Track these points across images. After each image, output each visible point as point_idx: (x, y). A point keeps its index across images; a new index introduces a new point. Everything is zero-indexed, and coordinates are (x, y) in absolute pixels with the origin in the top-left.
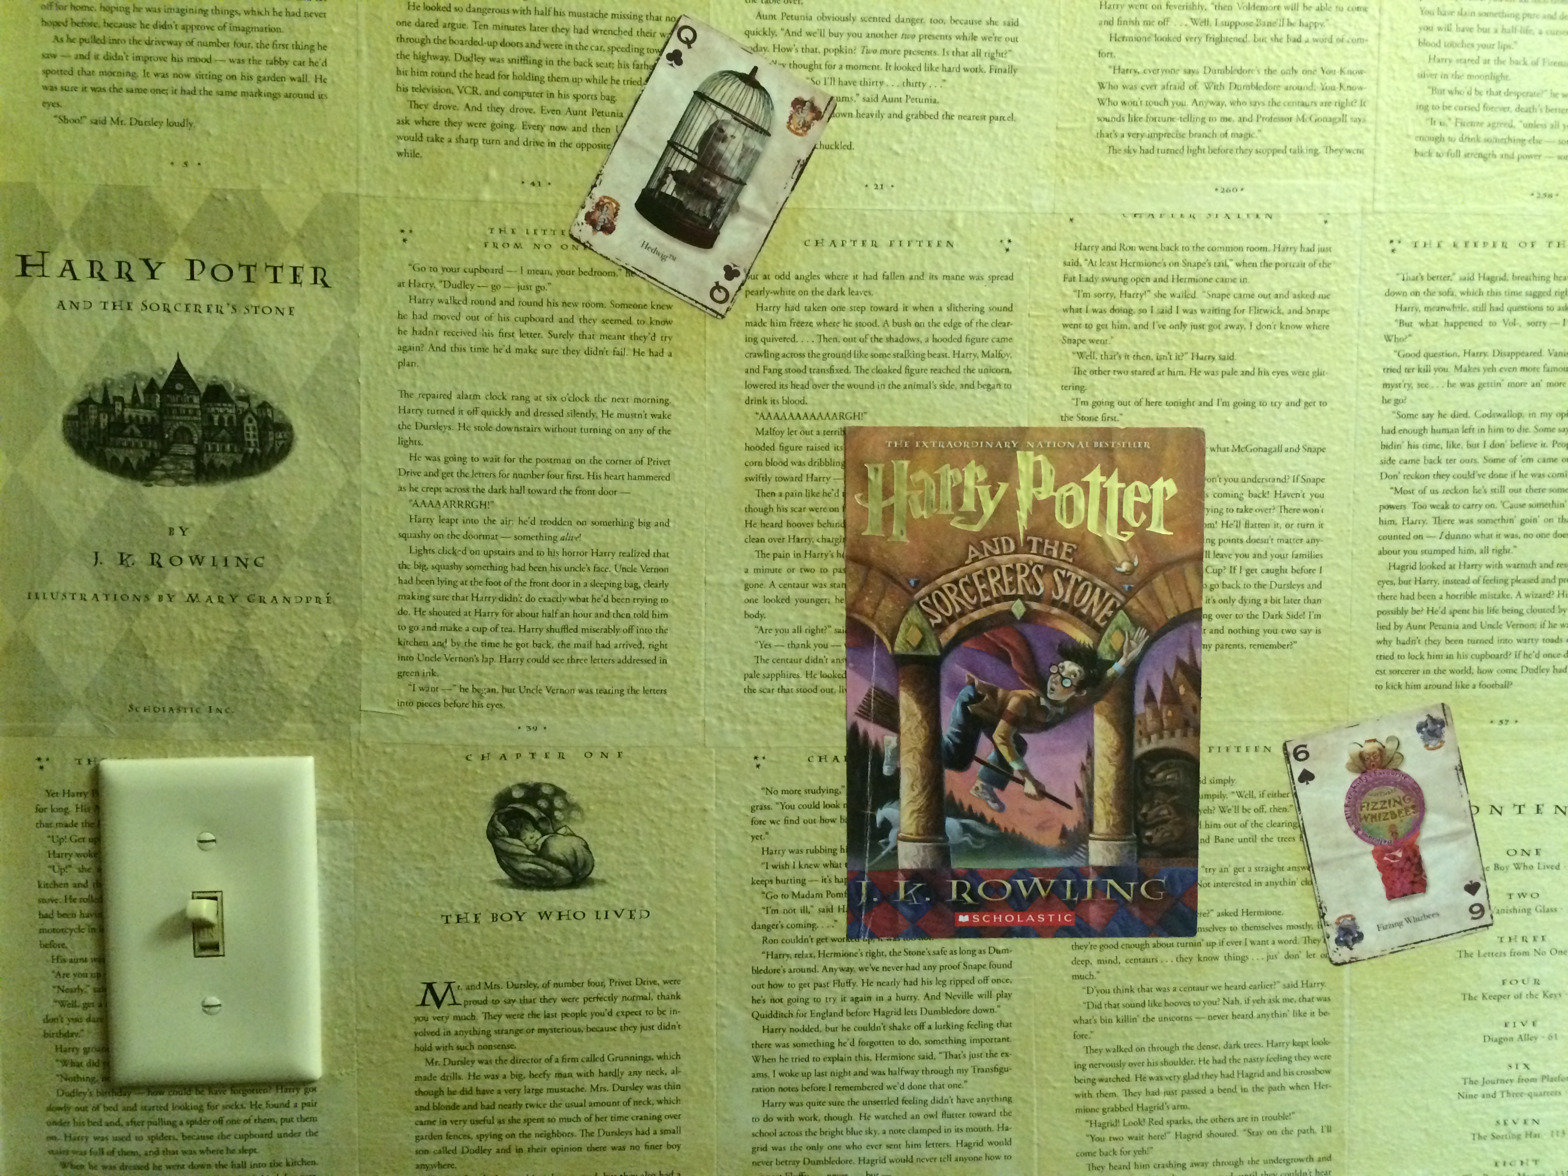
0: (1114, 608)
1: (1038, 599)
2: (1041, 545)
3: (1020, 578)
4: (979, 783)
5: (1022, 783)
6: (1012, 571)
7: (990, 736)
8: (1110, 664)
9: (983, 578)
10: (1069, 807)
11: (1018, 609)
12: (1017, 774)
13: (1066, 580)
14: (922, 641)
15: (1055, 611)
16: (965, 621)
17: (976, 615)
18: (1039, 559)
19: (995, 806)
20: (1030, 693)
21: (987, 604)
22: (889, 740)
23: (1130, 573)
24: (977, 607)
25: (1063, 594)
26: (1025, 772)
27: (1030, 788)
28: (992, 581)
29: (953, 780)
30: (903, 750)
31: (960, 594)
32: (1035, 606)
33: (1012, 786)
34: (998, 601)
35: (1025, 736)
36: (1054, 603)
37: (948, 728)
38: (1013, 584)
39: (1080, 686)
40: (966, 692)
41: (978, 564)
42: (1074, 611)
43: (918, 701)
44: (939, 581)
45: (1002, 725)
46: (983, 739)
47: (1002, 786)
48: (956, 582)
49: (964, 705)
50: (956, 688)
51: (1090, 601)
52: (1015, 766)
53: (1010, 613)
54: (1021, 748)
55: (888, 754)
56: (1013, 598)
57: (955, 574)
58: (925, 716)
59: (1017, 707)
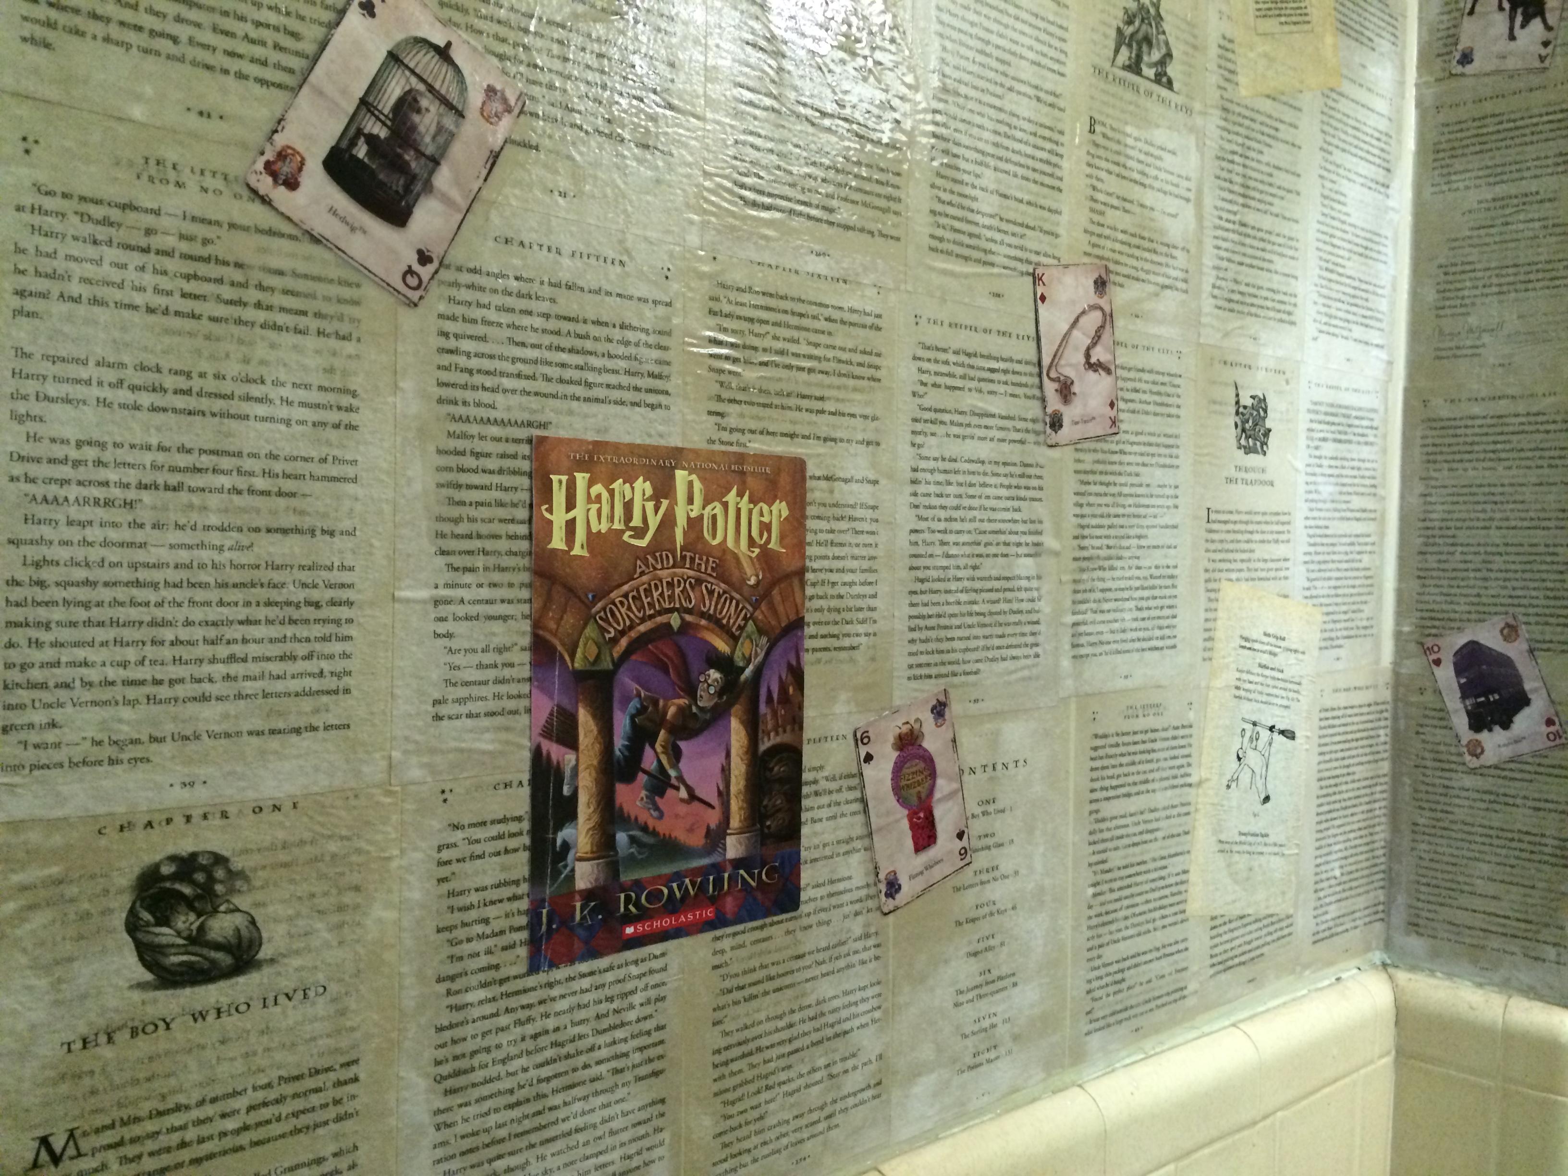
0: (745, 619)
1: (689, 611)
2: (692, 560)
3: (677, 591)
4: (643, 793)
5: (677, 789)
6: (670, 585)
7: (653, 747)
8: (743, 670)
9: (648, 592)
10: (712, 807)
11: (675, 621)
12: (674, 781)
13: (711, 592)
14: (598, 657)
15: (703, 622)
16: (633, 634)
17: (642, 628)
18: (691, 573)
19: (655, 814)
20: (683, 702)
21: (651, 617)
22: (569, 758)
23: (758, 583)
24: (643, 620)
25: (709, 606)
26: (680, 778)
27: (683, 793)
28: (656, 595)
29: (622, 791)
30: (581, 767)
31: (629, 608)
32: (688, 618)
33: (670, 792)
34: (659, 613)
35: (682, 744)
36: (703, 615)
37: (619, 742)
38: (671, 598)
39: (720, 693)
40: (634, 704)
41: (645, 578)
42: (716, 621)
43: (594, 716)
44: (613, 595)
45: (662, 733)
46: (648, 751)
47: (662, 794)
48: (626, 596)
49: (632, 718)
50: (626, 700)
51: (728, 612)
52: (673, 773)
53: (668, 625)
54: (676, 755)
55: (568, 773)
56: (670, 611)
57: (626, 588)
58: (600, 732)
59: (675, 716)
